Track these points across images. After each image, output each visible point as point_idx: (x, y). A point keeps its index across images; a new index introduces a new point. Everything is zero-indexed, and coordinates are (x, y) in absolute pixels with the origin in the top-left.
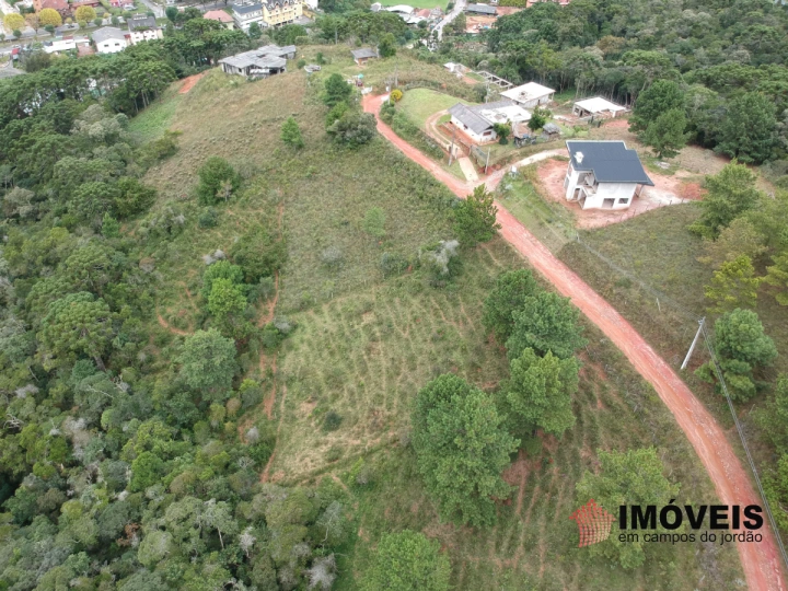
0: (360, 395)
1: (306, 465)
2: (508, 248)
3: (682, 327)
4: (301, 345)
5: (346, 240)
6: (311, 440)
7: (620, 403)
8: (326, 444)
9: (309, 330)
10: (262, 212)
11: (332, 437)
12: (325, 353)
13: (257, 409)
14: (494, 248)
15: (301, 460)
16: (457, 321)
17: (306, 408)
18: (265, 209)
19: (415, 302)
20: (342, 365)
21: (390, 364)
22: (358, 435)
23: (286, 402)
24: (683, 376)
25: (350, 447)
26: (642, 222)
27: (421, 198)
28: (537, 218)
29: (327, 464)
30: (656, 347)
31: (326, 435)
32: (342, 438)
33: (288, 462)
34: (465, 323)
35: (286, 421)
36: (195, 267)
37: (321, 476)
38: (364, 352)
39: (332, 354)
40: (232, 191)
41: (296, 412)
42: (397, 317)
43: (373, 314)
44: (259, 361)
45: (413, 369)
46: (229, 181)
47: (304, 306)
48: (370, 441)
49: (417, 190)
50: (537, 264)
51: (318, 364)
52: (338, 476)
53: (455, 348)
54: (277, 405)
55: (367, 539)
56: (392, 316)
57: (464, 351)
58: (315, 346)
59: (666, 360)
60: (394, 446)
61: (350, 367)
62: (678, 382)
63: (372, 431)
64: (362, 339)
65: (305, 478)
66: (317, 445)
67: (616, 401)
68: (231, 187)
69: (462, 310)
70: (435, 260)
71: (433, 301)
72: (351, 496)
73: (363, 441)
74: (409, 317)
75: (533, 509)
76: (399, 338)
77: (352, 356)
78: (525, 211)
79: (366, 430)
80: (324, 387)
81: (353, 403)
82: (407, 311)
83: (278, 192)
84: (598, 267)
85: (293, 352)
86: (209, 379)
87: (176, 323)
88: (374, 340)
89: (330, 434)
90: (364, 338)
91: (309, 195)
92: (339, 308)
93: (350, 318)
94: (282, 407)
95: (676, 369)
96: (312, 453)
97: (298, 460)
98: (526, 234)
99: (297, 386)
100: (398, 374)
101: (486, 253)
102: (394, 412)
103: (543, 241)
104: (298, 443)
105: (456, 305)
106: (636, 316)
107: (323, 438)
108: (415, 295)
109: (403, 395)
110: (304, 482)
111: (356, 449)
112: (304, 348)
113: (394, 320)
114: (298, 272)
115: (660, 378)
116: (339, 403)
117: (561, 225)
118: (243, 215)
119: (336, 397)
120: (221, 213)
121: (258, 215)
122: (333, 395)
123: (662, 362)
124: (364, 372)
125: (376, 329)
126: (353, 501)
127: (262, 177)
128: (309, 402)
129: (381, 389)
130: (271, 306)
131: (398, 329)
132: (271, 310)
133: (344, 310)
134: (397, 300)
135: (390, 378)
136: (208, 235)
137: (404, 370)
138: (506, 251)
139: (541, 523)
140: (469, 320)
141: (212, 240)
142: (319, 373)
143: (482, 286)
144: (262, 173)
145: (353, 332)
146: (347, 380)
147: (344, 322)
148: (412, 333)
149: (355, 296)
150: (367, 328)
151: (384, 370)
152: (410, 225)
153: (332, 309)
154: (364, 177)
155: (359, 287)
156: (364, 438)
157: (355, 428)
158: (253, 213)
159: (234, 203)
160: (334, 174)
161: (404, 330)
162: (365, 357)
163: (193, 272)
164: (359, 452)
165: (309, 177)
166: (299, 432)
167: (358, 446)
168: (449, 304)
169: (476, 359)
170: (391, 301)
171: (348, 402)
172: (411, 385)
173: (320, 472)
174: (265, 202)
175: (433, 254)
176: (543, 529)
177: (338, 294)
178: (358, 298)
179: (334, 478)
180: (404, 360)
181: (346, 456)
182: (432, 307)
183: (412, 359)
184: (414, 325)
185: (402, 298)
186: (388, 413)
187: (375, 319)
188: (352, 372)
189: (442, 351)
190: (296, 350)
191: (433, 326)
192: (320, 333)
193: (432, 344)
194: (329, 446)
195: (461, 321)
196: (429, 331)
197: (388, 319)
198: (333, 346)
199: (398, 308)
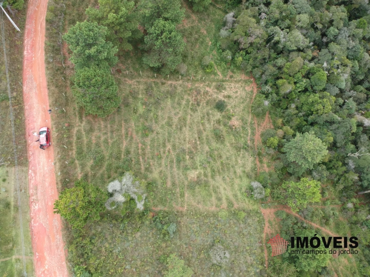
0: (204, 117)
1: (234, 87)
6: (232, 102)
8: (224, 95)
9: (236, 187)
11: (220, 97)
12: (224, 158)
15: (237, 92)
16: (132, 138)
19: (156, 175)
20: (214, 144)
21: (184, 129)
22: (207, 93)
25: (212, 88)
29: (224, 83)
31: (224, 101)
32: (215, 95)
33: (244, 94)
35: (247, 120)
37: (227, 79)
38: (199, 147)
39: (220, 157)
41: (241, 124)
42: (171, 167)
43: (189, 179)
44: (269, 173)
45: (170, 118)
48: (200, 86)
51: (229, 152)
53: (140, 116)
54: (253, 134)
55: (208, 39)
56: (175, 169)
57: (135, 111)
58: (231, 170)
63: (200, 91)
64: (198, 159)
65: (235, 81)
66: (229, 97)
69: (125, 144)
71: (143, 167)
74: (163, 162)
76: (174, 146)
77: (206, 149)
79: (202, 93)
80: (224, 132)
81: (208, 114)
82: (163, 168)
85: (246, 171)
88: (191, 153)
89: (222, 100)
92: (214, 198)
93: (206, 184)
94: (249, 131)
96: (231, 94)
97: (239, 93)
98: (36, 207)
100: (179, 119)
102: (186, 97)
103: (26, 189)
104: (239, 103)
105: (128, 152)
107: (226, 100)
108: (155, 182)
109: (179, 104)
110: (235, 79)
111: (209, 86)
112: (239, 171)
113: (175, 165)
116: (216, 118)
119: (219, 122)
122: (220, 125)
124: (200, 132)
125: (188, 163)
128: (234, 126)
129: (191, 116)
130: (267, 229)
132: (267, 225)
134: (169, 184)
137: (175, 120)
140: (123, 132)
142: (228, 145)
146: (211, 131)
147: (212, 182)
148: (164, 146)
149: (200, 206)
150: (194, 167)
151: (188, 127)
153: (219, 200)
156: (204, 89)
157: (208, 98)
161: (169, 151)
162: (198, 142)
164: (207, 83)
166: (239, 110)
167: (207, 86)
168: (132, 155)
169: (131, 100)
170: (174, 184)
171: (211, 116)
172: (174, 108)
173: (227, 81)
178: (199, 203)
179: (220, 75)
180: (174, 127)
181: (214, 84)
182: (145, 161)
183: (170, 125)
184: (162, 152)
185: (164, 183)
186: (189, 98)
187: (188, 172)
188: (207, 136)
189: (149, 119)
190: (244, 172)
191: (149, 143)
192: (228, 180)
193: (154, 128)
194: (222, 94)
195: (129, 135)
196: (153, 140)
197: (179, 168)
198: (219, 163)
199: (169, 175)
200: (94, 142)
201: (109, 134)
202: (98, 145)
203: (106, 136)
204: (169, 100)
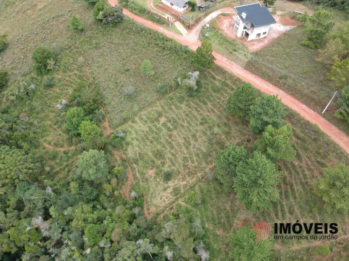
0: (175, 160)
1: (165, 201)
2: (222, 69)
3: (318, 94)
4: (133, 142)
5: (131, 79)
6: (160, 188)
7: (304, 136)
8: (169, 188)
9: (133, 132)
10: (76, 72)
11: (171, 184)
12: (148, 143)
13: (125, 180)
14: (213, 70)
15: (161, 199)
16: (209, 112)
17: (151, 172)
18: (78, 70)
19: (183, 106)
20: (159, 147)
21: (183, 141)
22: (184, 179)
23: (139, 172)
24: (324, 116)
25: (182, 186)
26: (279, 44)
27: (164, 49)
28: (228, 50)
29: (175, 197)
30: (308, 105)
31: (167, 183)
32: (176, 182)
33: (155, 202)
34: (214, 112)
35: (143, 182)
36: (52, 111)
37: (175, 204)
38: (168, 138)
39: (151, 142)
40: (55, 64)
41: (146, 176)
42: (177, 116)
43: (164, 117)
44: (114, 155)
45: (197, 140)
46: (52, 59)
47: (125, 120)
48: (191, 181)
49: (160, 45)
50: (238, 74)
51: (147, 149)
52: (182, 202)
53: (214, 125)
54: (134, 175)
55: (211, 228)
56: (174, 116)
57: (218, 126)
58: (140, 140)
59: (314, 110)
60: (203, 180)
61: (164, 147)
62: (323, 119)
63: (189, 176)
64: (164, 131)
65: (167, 207)
66: (165, 189)
67: (302, 135)
68: (54, 62)
69: (209, 105)
70: (190, 84)
71: (192, 104)
72: (194, 210)
73: (187, 181)
74: (183, 115)
75: (285, 195)
76: (182, 126)
77: (163, 140)
78: (220, 47)
79: (186, 176)
80: (156, 160)
81: (173, 164)
82: (181, 112)
83: (81, 59)
84: (268, 71)
85: (130, 146)
86: (99, 175)
87: (56, 145)
88: (171, 130)
89: (169, 182)
90: (165, 130)
91: (100, 58)
92: (144, 118)
93: (152, 121)
94: (138, 175)
95: (320, 113)
96: (165, 194)
97: (159, 199)
98: (225, 59)
99: (140, 162)
100: (190, 145)
101: (210, 73)
102: (196, 164)
103: (235, 61)
104: (155, 191)
105: (205, 104)
106: (293, 91)
107: (166, 185)
108: (181, 102)
109: (197, 155)
110: (167, 209)
111: (185, 186)
112: (135, 142)
113: (176, 118)
114: (113, 103)
115: (315, 119)
116: (166, 166)
117: (242, 52)
118: (66, 76)
119: (163, 164)
120: (53, 78)
121: (75, 74)
122: (161, 163)
123: (313, 112)
124: (172, 148)
125: (169, 124)
126: (196, 212)
127: (67, 52)
128: (151, 169)
129: (184, 154)
130: (106, 124)
131: (181, 122)
132: (107, 126)
133: (148, 118)
134: (173, 107)
135: (187, 148)
136: (52, 92)
137: (192, 142)
138: (221, 71)
139: (292, 200)
140: (215, 110)
141: (56, 94)
142: (149, 153)
143: (215, 91)
144: (67, 49)
145: (158, 129)
146: (165, 154)
147: (150, 125)
148: (188, 122)
149: (150, 109)
150: (164, 125)
151: (182, 144)
152: (164, 65)
153: (141, 119)
154: (128, 42)
155: (150, 104)
156: (187, 180)
157: (180, 176)
158: (71, 74)
159: (58, 70)
160: (109, 43)
161: (184, 122)
162: (170, 140)
163: (52, 115)
164: (188, 187)
165: (96, 47)
166: (152, 185)
167: (186, 185)
168: (201, 104)
169: (226, 129)
170: (170, 109)
171: (171, 164)
172: (199, 149)
173: (174, 202)
174: (75, 66)
175: (187, 80)
176: (294, 203)
177: (140, 110)
178: (152, 110)
179: (181, 203)
180: (190, 137)
181: (182, 191)
182: (193, 107)
183: (194, 136)
184: (187, 118)
185: (175, 105)
186: (193, 165)
187: (166, 120)
188: (166, 149)
189: (208, 128)
190: (131, 144)
191: (198, 117)
192: (140, 133)
193: (201, 126)
194: (171, 188)
195: (211, 111)
196: (197, 120)
197: (173, 118)
198: (150, 138)
199: (176, 111)
200: (225, 94)
201: (221, 103)
202: (222, 95)
203: (222, 100)
204: (205, 151)
